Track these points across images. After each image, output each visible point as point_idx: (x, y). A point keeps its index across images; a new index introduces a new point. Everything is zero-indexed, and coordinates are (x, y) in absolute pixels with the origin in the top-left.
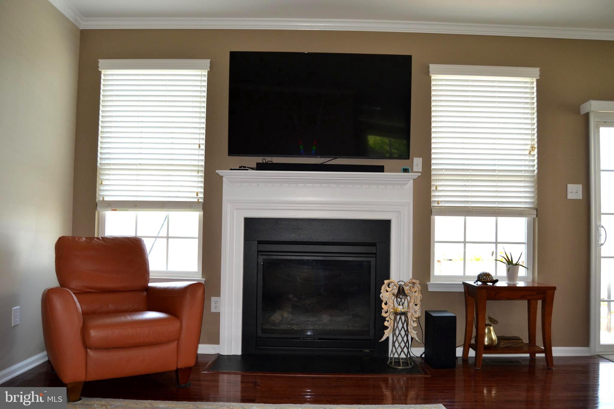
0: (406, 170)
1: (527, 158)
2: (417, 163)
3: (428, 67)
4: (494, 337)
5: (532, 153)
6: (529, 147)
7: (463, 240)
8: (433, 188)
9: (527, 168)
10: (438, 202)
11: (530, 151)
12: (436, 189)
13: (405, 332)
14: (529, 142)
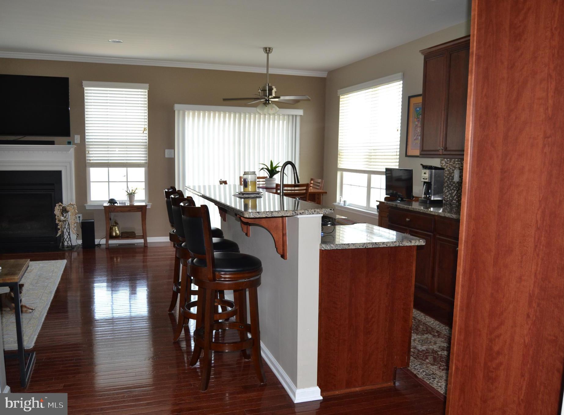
0: (69, 143)
1: (142, 135)
2: (77, 139)
3: (82, 83)
4: (118, 232)
5: (145, 132)
6: (143, 129)
7: (108, 181)
8: (87, 152)
9: (142, 141)
10: (90, 160)
11: (143, 132)
12: (88, 153)
13: (68, 233)
14: (143, 126)
